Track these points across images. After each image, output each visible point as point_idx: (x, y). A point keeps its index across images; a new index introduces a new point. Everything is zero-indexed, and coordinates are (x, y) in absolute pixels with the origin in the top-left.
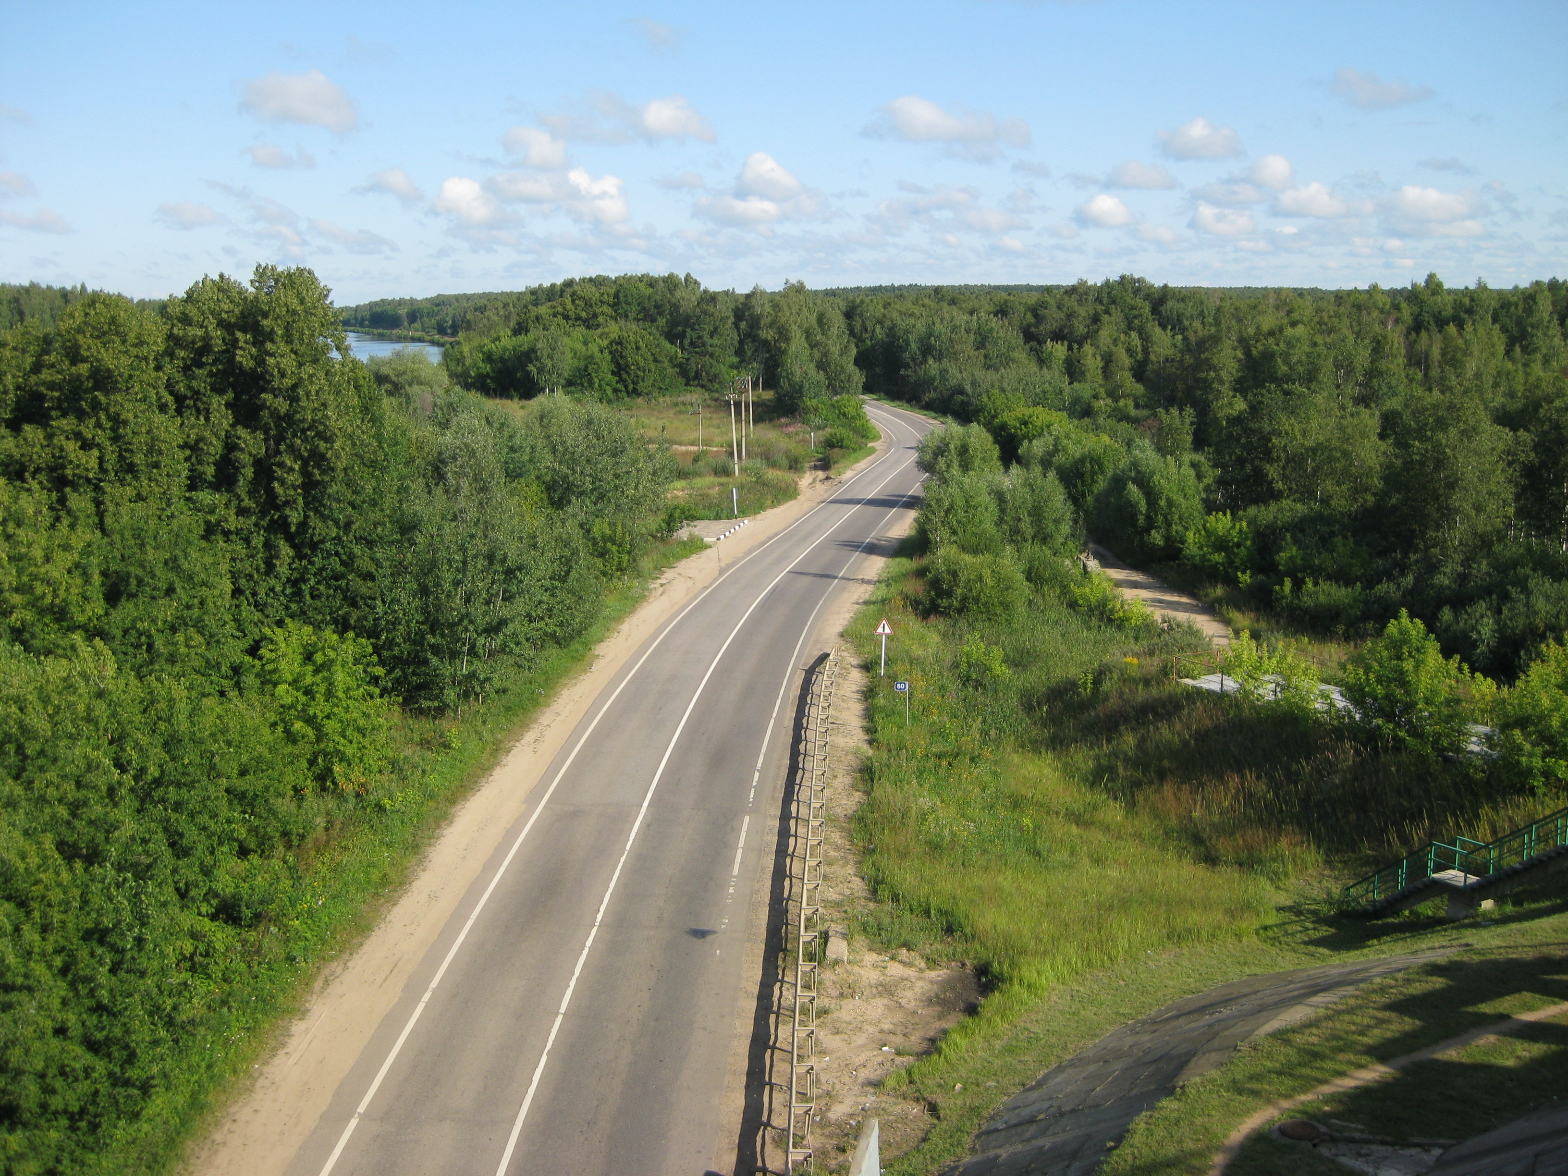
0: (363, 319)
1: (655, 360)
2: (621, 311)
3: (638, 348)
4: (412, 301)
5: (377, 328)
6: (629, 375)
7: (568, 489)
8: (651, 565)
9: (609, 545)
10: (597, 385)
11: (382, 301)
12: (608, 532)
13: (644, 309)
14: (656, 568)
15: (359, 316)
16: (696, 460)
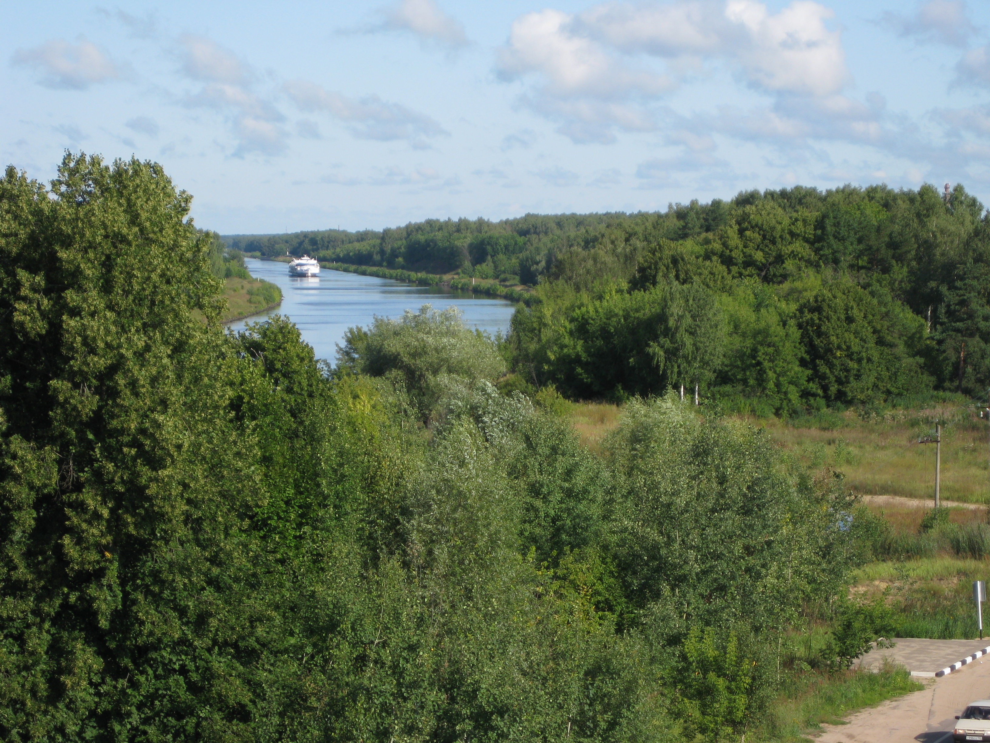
0: (394, 254)
1: (880, 342)
2: (826, 252)
3: (850, 320)
4: (481, 224)
5: (417, 270)
6: (831, 366)
7: (658, 570)
8: (800, 717)
9: (712, 676)
10: (771, 385)
11: (430, 223)
12: (711, 653)
13: (870, 248)
14: (808, 723)
15: (388, 249)
16: (926, 526)
